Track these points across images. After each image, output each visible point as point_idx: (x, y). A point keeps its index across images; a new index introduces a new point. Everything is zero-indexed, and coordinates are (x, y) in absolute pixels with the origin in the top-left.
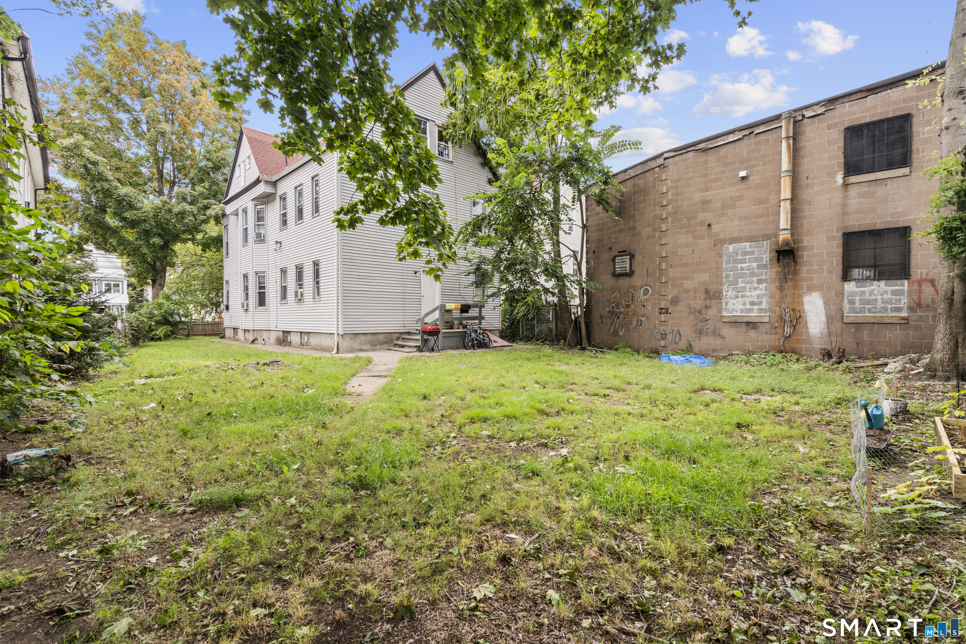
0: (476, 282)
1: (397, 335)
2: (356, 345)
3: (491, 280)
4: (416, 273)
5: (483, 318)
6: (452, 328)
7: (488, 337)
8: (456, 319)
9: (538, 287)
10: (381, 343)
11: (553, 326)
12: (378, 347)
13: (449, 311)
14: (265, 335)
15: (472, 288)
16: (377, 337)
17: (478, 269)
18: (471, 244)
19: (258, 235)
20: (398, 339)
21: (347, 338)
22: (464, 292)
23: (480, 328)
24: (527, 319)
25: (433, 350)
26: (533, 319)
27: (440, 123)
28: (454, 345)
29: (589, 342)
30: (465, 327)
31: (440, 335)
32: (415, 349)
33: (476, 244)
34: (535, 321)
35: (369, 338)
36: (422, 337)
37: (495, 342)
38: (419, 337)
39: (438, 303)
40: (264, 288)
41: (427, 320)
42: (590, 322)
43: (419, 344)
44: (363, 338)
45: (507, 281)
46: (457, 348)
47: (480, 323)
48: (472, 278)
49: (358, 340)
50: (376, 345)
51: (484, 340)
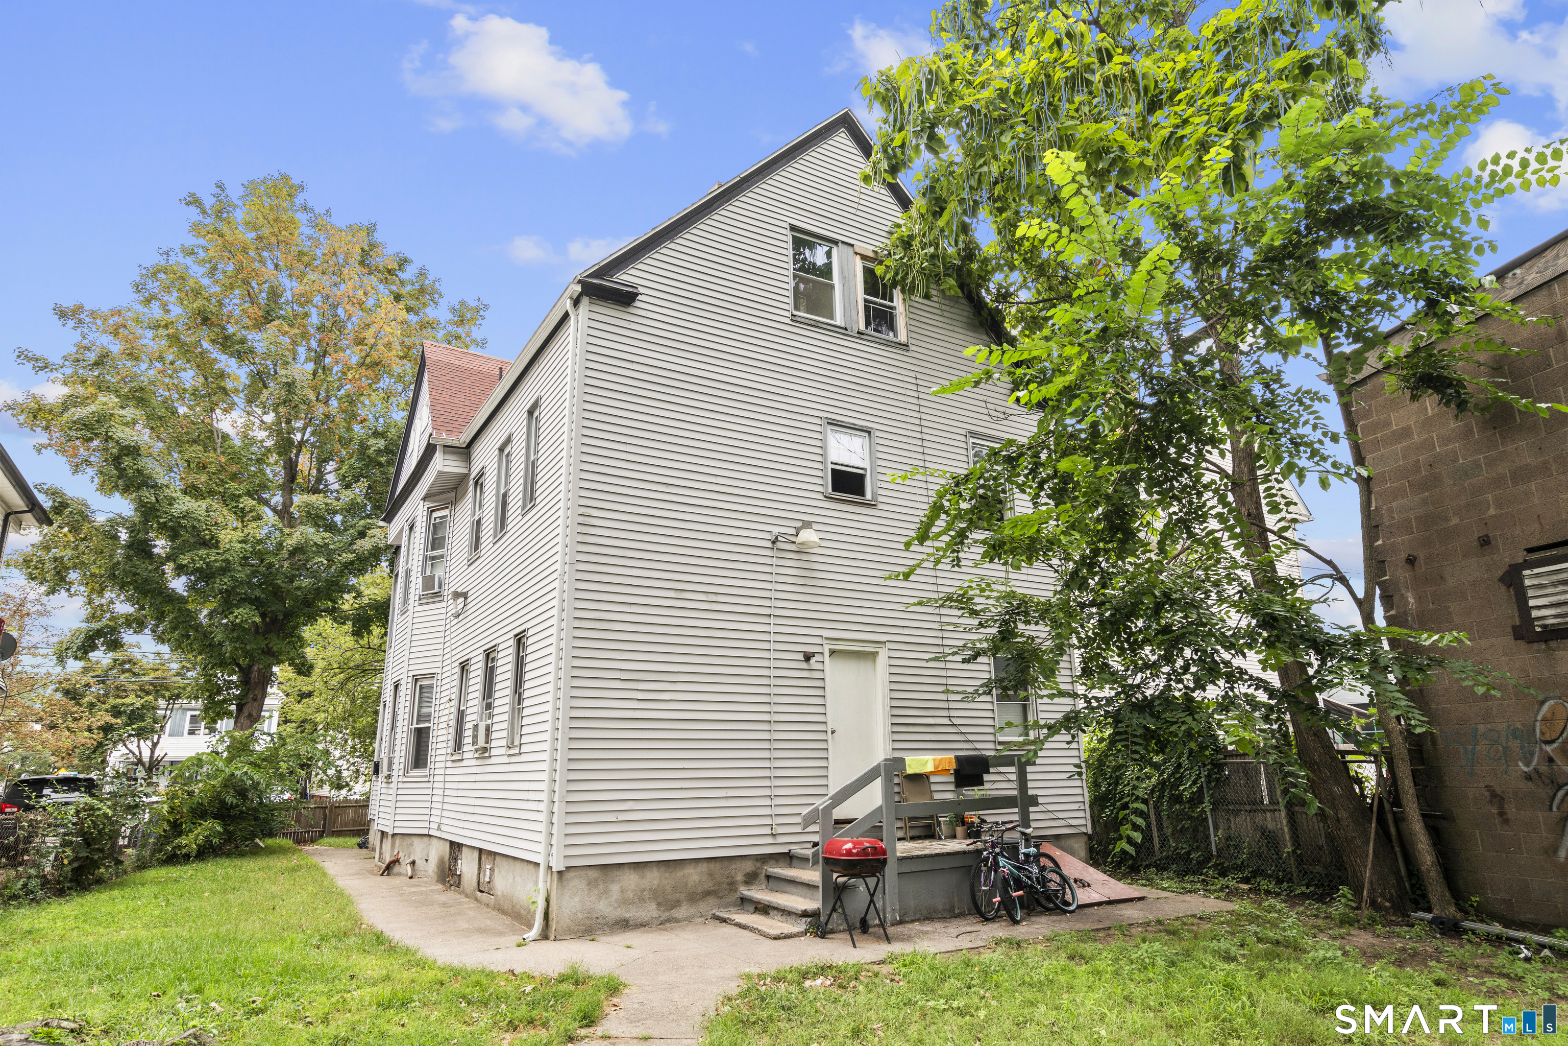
0: (999, 681)
1: (749, 866)
2: (606, 908)
3: (1050, 672)
4: (808, 657)
5: (1034, 801)
6: (929, 833)
7: (1057, 869)
8: (945, 805)
9: (1242, 689)
10: (694, 897)
11: (1280, 822)
12: (682, 912)
13: (919, 779)
14: (418, 850)
15: (986, 702)
16: (680, 874)
17: (1006, 634)
18: (973, 553)
19: (428, 582)
20: (751, 879)
21: (576, 883)
22: (964, 712)
23: (1027, 838)
24: (1178, 799)
25: (864, 927)
26: (1197, 799)
27: (868, 251)
28: (940, 903)
29: (1458, 895)
30: (973, 833)
31: (891, 870)
32: (800, 926)
33: (995, 550)
34: (1207, 806)
35: (653, 878)
36: (826, 878)
37: (1084, 885)
38: (813, 875)
39: (880, 753)
40: (427, 717)
41: (849, 809)
42: (1448, 817)
43: (812, 903)
44: (631, 880)
45: (1106, 674)
46: (951, 914)
47: (1025, 821)
48: (985, 668)
49: (615, 888)
50: (677, 904)
51: (1044, 881)
